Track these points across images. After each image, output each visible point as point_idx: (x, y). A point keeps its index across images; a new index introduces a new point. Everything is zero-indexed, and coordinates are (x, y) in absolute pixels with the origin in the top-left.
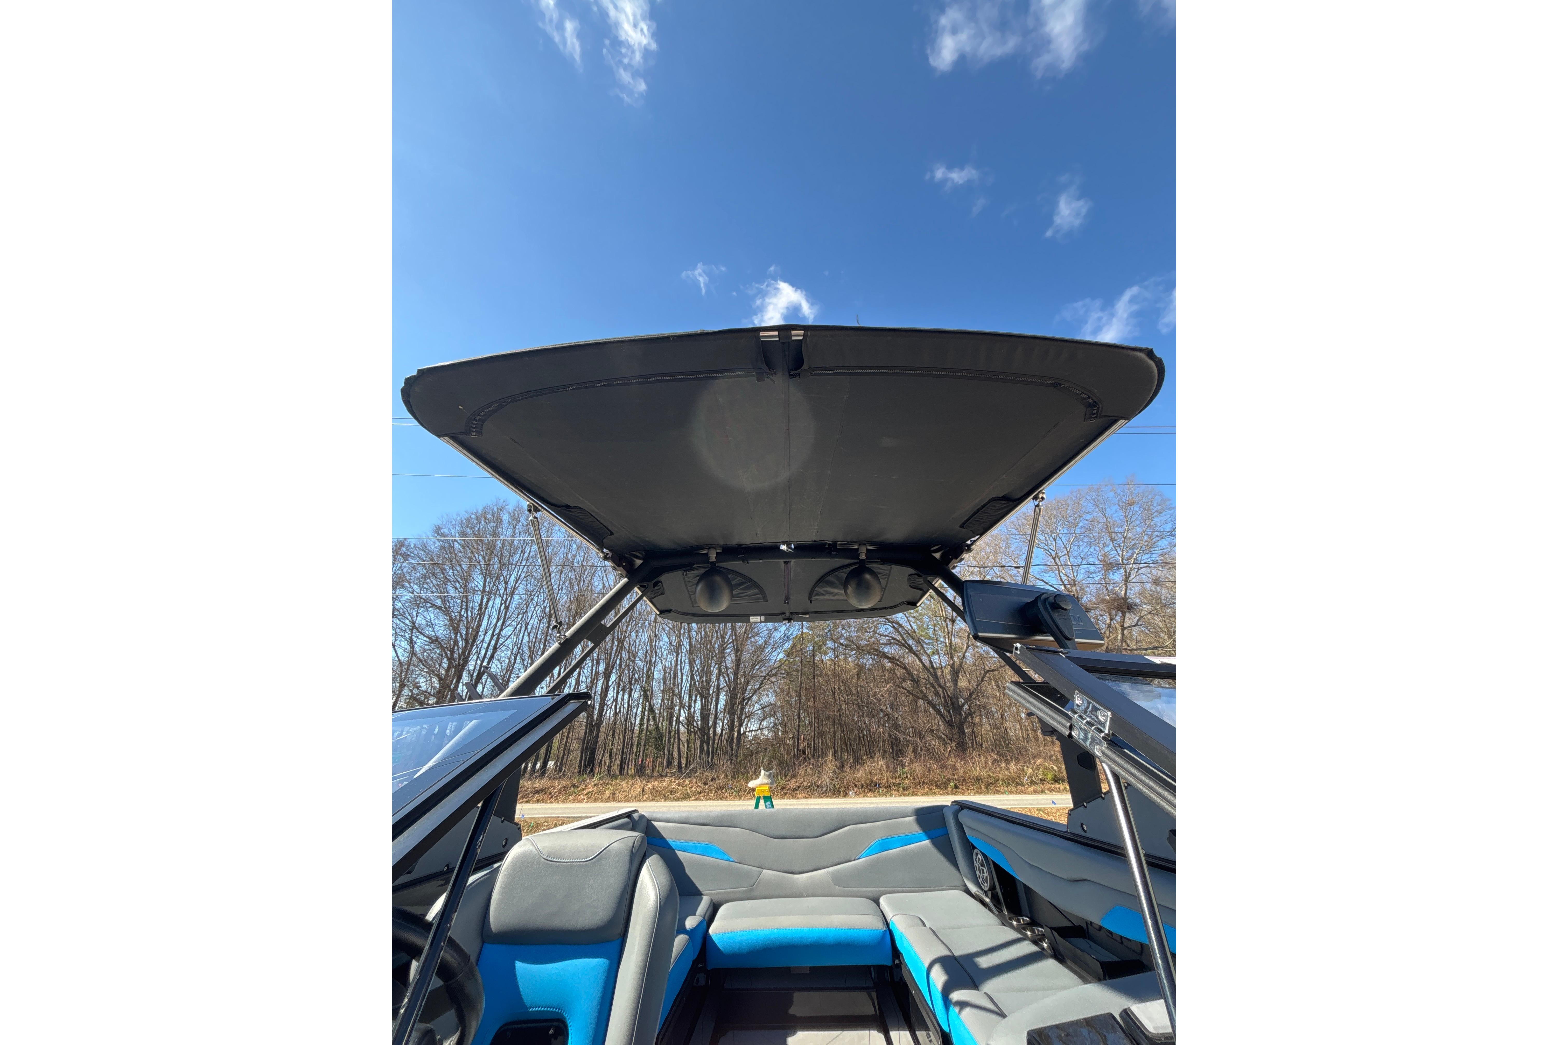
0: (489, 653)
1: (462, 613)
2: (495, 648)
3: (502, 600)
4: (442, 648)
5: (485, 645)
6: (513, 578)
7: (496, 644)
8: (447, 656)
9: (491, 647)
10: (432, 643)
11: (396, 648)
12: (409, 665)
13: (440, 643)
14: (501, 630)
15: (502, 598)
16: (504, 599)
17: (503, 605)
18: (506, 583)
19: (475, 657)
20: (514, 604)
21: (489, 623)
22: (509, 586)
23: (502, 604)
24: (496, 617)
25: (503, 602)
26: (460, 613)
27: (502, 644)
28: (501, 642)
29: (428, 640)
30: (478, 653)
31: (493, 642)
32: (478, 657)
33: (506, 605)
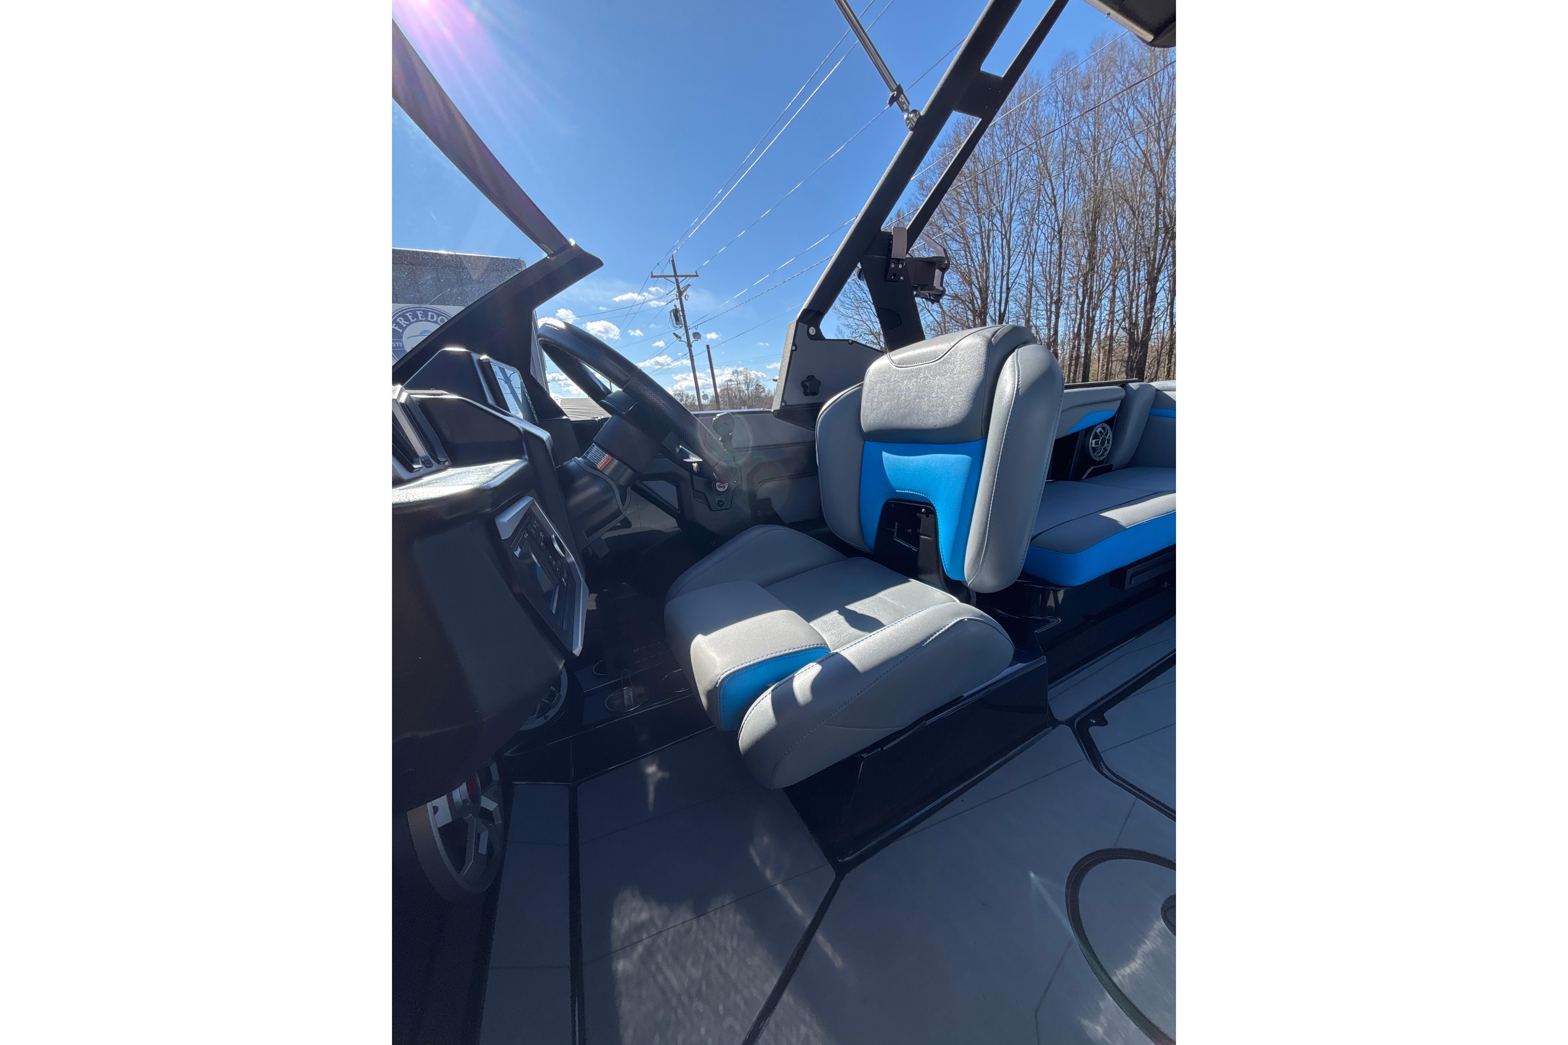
0: (1004, 295)
1: (970, 264)
2: (1008, 289)
3: (1002, 234)
4: (963, 302)
5: (998, 290)
6: (1006, 205)
7: (1008, 284)
8: (970, 309)
9: (1004, 289)
10: (953, 300)
11: (931, 312)
12: (944, 323)
13: (960, 298)
14: (1009, 268)
15: (1001, 232)
16: (1004, 233)
17: (1005, 240)
18: (1001, 213)
19: (993, 303)
20: (1014, 234)
21: (996, 264)
22: (1005, 215)
23: (1002, 240)
24: (1001, 256)
25: (1003, 237)
26: (967, 264)
27: (1014, 282)
28: (1012, 281)
29: (950, 298)
30: (994, 299)
31: (1005, 283)
32: (995, 302)
33: (1006, 238)
